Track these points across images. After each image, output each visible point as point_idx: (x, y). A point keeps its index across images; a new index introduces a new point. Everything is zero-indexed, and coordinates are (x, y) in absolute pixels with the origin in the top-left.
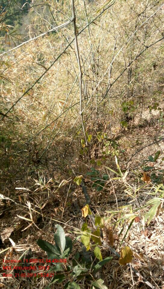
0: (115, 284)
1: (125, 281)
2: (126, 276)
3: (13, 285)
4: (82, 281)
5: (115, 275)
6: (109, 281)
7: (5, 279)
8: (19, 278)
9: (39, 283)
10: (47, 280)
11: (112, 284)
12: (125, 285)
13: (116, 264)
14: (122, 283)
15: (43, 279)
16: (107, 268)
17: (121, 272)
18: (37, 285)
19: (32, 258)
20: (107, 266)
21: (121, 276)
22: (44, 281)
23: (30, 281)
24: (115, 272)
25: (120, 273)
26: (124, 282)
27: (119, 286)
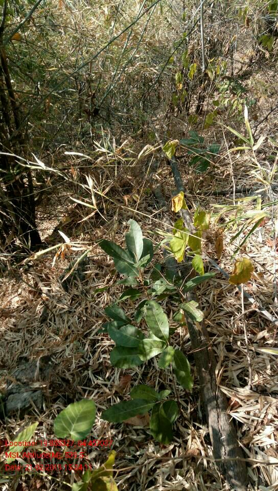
0: (212, 310)
1: (228, 308)
2: (230, 301)
3: (61, 299)
4: (162, 302)
5: (214, 299)
6: (203, 306)
7: (49, 290)
8: (70, 291)
9: (99, 299)
10: (110, 297)
11: (207, 310)
12: (227, 313)
13: (216, 284)
14: (222, 310)
15: (105, 295)
16: (202, 289)
17: (223, 295)
18: (97, 302)
19: (88, 266)
20: (203, 286)
21: (222, 301)
22: (105, 297)
23: (86, 296)
24: (214, 295)
25: (221, 296)
26: (226, 308)
27: (217, 313)
